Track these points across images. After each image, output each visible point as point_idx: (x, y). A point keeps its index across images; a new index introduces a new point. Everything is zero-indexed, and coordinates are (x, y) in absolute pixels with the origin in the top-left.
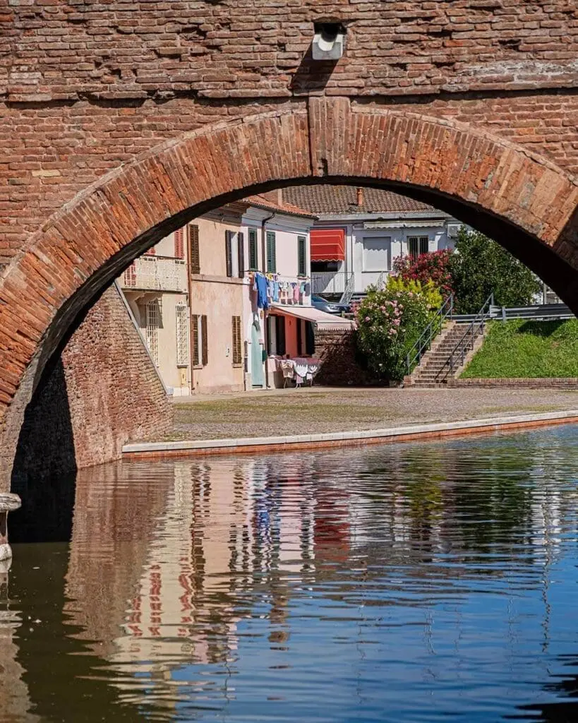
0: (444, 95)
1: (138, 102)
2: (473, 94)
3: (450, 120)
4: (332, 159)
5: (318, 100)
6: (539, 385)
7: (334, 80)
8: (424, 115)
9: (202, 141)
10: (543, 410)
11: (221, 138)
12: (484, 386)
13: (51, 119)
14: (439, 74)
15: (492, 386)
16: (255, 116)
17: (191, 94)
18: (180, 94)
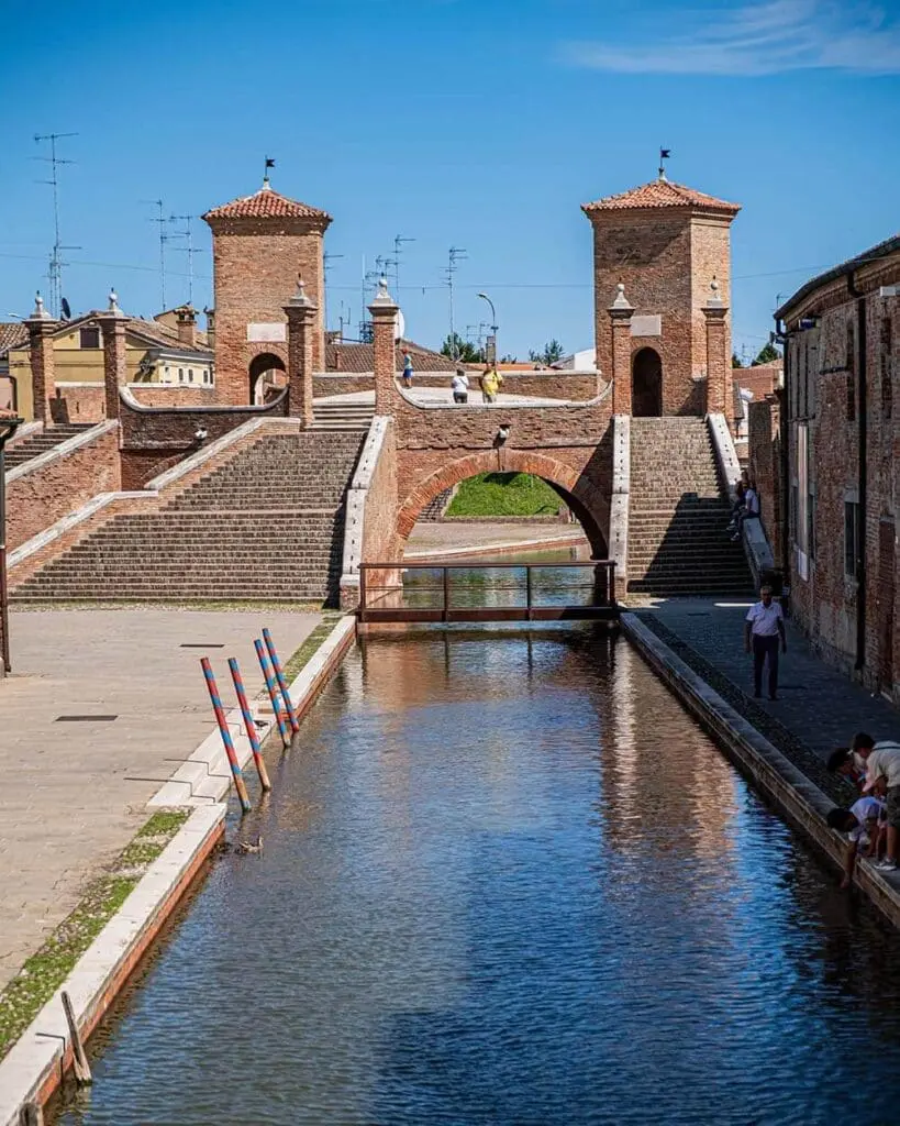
0: (539, 448)
1: (447, 449)
2: (547, 447)
3: (540, 455)
4: (506, 466)
5: (501, 449)
6: (503, 521)
7: (506, 443)
8: (532, 453)
9: (466, 460)
10: (525, 539)
11: (472, 459)
12: (463, 522)
13: (421, 453)
14: (537, 441)
15: (469, 521)
16: (483, 453)
17: (463, 447)
18: (459, 446)
